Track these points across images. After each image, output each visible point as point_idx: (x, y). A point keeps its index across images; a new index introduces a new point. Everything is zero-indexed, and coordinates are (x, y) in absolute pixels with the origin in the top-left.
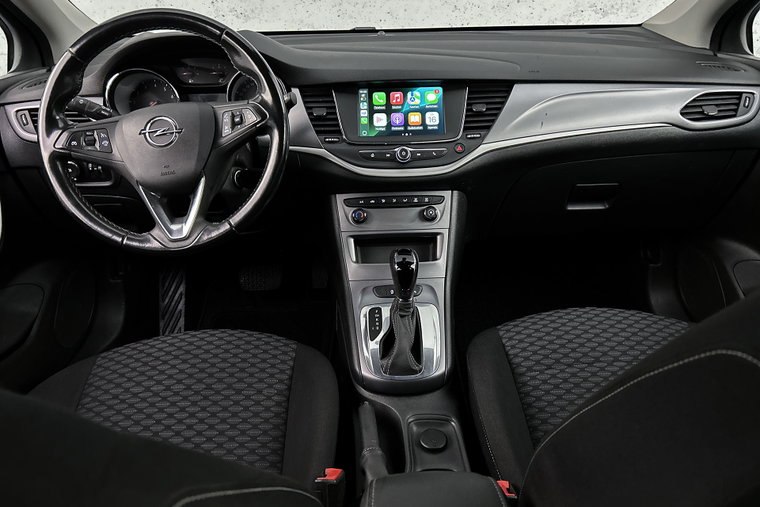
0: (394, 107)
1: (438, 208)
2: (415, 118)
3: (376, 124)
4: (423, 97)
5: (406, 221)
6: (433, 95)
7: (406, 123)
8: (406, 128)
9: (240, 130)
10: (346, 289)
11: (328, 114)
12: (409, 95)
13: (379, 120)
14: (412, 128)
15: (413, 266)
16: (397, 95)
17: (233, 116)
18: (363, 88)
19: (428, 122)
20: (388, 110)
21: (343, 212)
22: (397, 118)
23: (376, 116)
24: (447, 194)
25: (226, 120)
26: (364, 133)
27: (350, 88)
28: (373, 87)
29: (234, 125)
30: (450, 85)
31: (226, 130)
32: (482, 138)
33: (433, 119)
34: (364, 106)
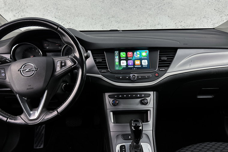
0: (129, 58)
1: (148, 99)
2: (138, 62)
3: (122, 64)
4: (141, 54)
5: (135, 105)
6: (145, 53)
7: (134, 64)
8: (134, 66)
9: (64, 69)
10: (110, 135)
11: (102, 61)
12: (135, 53)
13: (123, 63)
14: (137, 66)
15: (141, 128)
16: (130, 54)
17: (61, 63)
18: (117, 50)
19: (143, 64)
20: (127, 59)
21: (108, 100)
22: (130, 62)
23: (122, 61)
24: (151, 93)
25: (58, 64)
26: (117, 68)
27: (111, 50)
28: (120, 50)
29: (62, 66)
30: (151, 49)
31: (58, 69)
32: (166, 71)
33: (145, 63)
34: (117, 58)
